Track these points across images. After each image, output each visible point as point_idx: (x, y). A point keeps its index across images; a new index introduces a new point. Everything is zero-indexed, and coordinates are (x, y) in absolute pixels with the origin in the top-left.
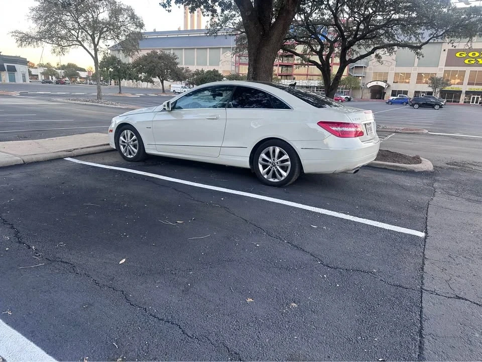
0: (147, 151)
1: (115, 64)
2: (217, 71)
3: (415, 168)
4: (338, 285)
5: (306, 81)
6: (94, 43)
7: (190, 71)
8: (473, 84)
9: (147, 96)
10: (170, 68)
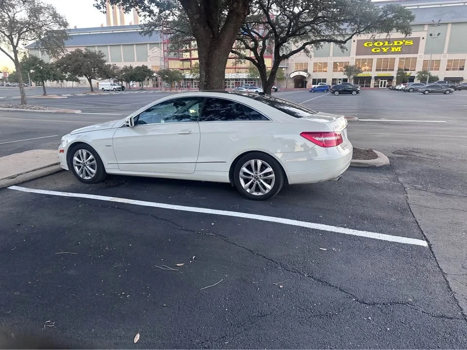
0: (108, 171)
1: (37, 65)
2: (146, 67)
3: (376, 163)
4: (388, 329)
5: (235, 74)
6: (12, 44)
7: (118, 68)
8: (380, 70)
9: (75, 97)
10: (97, 66)
